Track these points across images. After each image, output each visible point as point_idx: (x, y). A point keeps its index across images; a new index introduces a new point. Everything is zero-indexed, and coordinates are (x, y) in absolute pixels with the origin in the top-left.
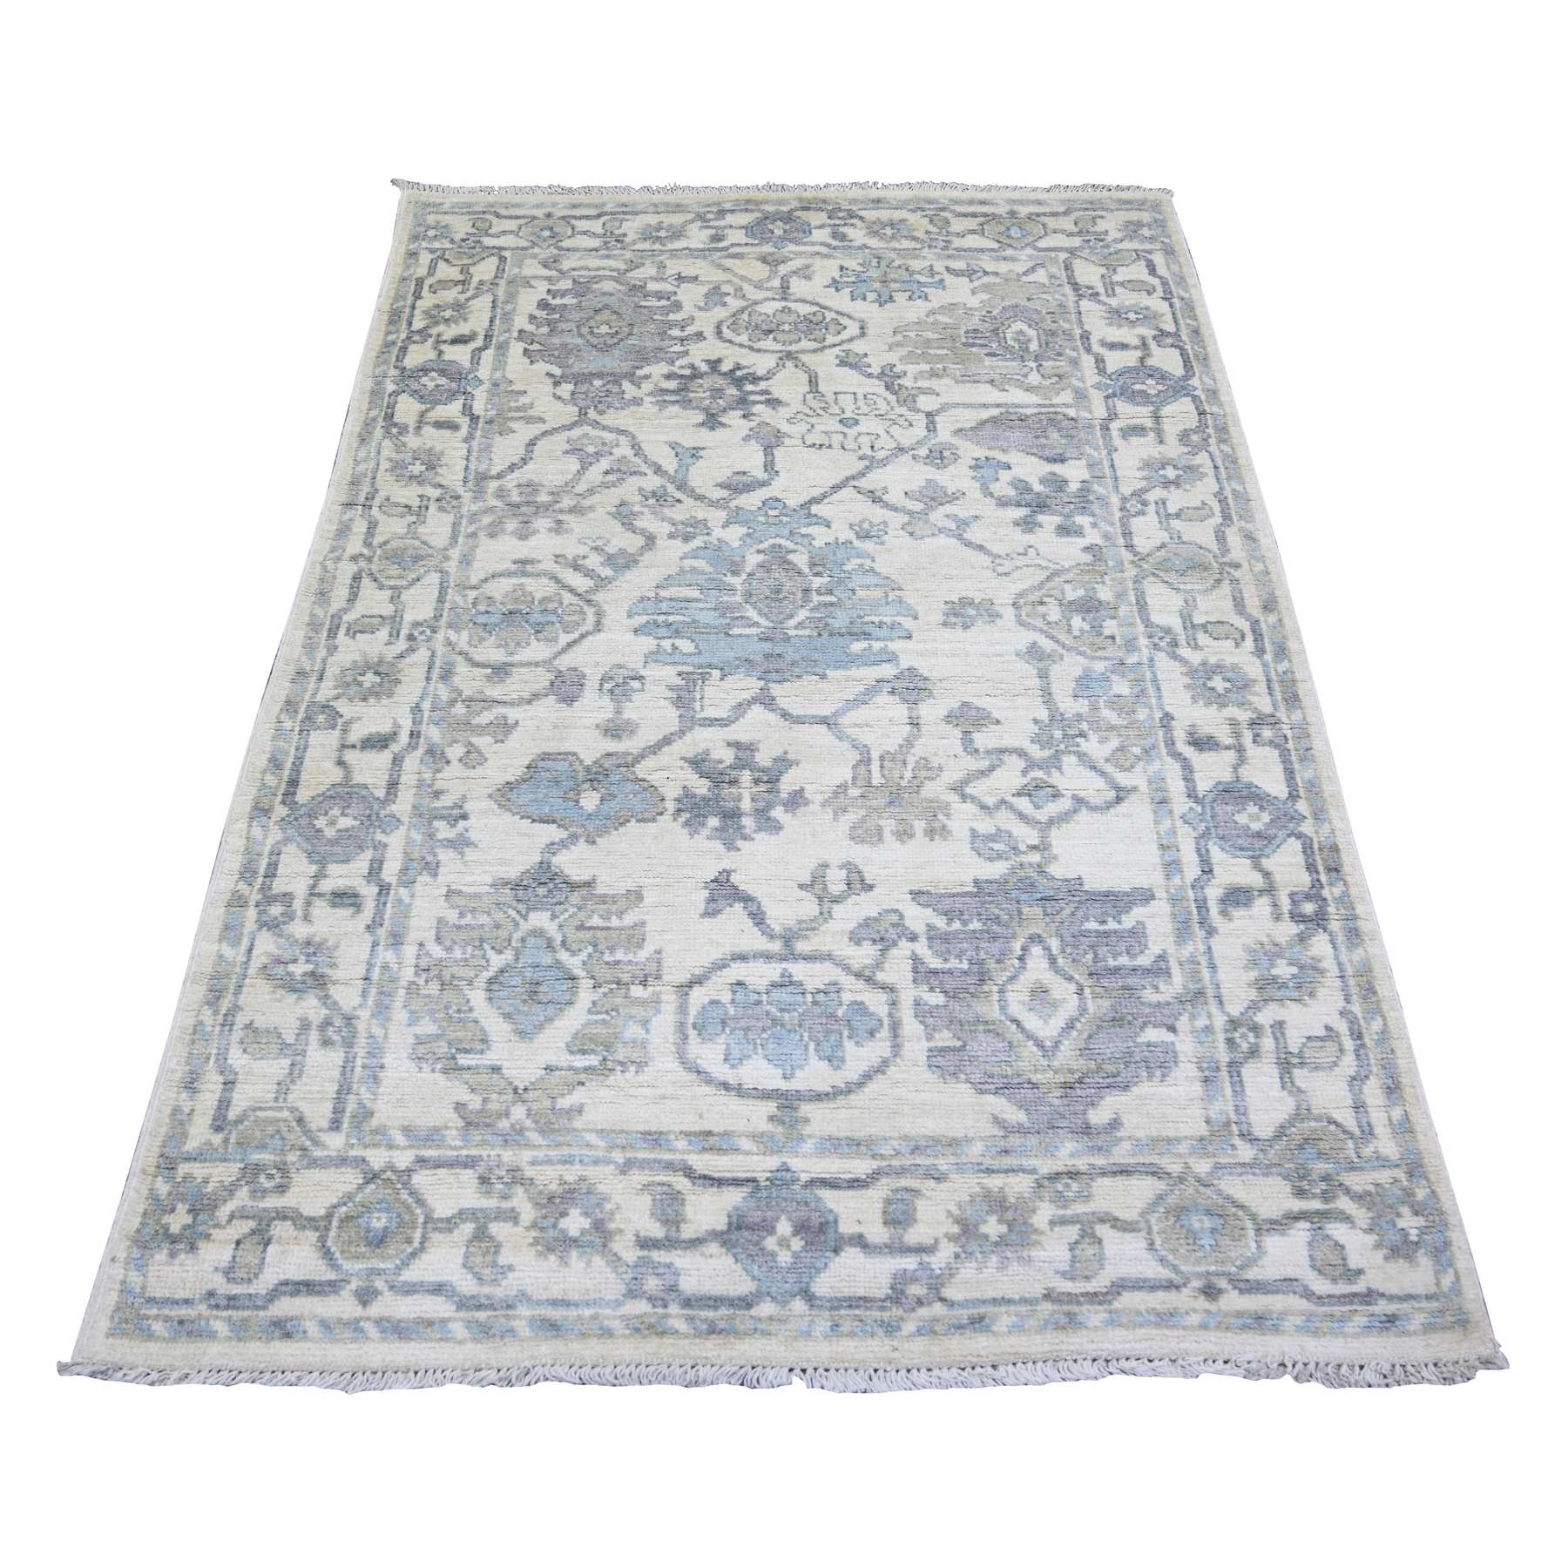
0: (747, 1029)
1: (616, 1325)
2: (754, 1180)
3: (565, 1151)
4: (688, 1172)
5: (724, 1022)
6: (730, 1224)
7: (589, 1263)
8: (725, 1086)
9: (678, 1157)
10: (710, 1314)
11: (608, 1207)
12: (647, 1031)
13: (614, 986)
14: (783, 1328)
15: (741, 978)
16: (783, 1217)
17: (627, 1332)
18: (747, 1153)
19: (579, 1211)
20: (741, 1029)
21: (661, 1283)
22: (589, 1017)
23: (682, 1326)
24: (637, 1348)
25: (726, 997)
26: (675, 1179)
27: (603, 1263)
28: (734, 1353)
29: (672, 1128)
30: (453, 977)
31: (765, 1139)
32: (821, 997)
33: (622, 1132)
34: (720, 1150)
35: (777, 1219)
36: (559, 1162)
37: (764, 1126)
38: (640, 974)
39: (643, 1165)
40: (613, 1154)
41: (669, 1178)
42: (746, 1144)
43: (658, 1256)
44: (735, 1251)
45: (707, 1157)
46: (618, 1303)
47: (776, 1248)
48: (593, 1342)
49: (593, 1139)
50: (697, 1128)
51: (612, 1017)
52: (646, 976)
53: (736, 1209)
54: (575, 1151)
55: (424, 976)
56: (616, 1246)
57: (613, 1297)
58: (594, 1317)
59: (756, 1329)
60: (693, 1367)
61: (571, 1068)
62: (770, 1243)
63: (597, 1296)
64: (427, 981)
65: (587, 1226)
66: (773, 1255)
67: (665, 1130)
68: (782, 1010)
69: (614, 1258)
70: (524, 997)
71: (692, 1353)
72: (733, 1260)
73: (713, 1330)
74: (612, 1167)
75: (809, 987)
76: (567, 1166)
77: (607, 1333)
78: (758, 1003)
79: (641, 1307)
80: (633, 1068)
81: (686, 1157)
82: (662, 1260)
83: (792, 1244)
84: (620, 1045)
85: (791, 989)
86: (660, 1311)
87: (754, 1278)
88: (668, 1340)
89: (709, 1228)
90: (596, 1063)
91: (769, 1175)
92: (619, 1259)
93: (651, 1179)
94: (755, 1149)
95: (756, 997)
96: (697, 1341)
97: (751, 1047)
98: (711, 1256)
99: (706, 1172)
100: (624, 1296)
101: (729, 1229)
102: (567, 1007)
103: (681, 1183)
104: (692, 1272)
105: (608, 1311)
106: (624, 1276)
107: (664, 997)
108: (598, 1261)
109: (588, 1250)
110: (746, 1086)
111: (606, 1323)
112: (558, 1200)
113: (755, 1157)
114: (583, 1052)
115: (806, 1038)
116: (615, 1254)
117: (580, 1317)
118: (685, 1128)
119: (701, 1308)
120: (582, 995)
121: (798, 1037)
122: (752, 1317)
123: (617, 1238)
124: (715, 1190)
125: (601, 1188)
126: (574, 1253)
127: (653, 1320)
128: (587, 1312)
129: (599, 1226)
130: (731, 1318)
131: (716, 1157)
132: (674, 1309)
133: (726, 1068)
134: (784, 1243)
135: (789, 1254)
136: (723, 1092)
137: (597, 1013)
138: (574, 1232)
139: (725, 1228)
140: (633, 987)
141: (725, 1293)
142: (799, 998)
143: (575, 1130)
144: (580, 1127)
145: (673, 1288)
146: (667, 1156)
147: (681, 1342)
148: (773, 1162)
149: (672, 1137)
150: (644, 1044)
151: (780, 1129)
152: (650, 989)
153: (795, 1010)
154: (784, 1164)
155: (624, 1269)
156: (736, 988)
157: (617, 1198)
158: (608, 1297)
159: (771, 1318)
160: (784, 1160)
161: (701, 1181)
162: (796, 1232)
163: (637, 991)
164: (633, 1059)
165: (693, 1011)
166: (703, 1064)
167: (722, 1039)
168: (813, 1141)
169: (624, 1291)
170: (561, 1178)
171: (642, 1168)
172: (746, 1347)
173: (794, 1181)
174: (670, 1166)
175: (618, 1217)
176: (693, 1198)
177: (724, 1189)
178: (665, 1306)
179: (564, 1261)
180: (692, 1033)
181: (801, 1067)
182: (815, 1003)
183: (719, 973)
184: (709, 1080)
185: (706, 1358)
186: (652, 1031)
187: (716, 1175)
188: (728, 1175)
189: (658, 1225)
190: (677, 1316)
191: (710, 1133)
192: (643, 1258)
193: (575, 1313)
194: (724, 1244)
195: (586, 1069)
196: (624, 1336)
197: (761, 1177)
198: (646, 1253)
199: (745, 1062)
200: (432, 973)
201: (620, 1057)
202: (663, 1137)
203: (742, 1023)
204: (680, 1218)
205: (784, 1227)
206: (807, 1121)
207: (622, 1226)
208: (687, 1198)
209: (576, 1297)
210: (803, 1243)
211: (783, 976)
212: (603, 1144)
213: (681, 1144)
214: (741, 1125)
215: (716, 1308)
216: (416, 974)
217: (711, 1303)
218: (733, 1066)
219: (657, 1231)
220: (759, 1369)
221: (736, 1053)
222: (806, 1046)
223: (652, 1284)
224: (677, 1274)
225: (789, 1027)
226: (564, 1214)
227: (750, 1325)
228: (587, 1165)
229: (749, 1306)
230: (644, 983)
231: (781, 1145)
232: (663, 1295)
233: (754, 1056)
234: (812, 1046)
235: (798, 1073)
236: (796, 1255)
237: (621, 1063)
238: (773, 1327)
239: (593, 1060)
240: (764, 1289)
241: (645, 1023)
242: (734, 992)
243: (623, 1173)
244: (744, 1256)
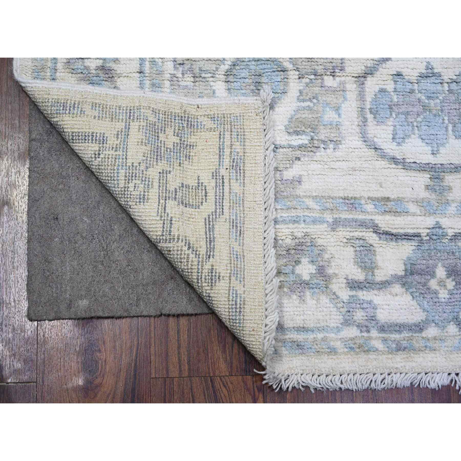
0: (407, 114)
1: (338, 345)
2: (418, 235)
3: (293, 213)
4: (376, 230)
5: (390, 108)
6: (406, 270)
7: (318, 300)
8: (394, 160)
9: (370, 217)
10: (396, 336)
11: (326, 256)
12: (339, 115)
13: (313, 77)
14: (443, 345)
15: (399, 70)
16: (440, 265)
17: (346, 350)
18: (414, 215)
19: (307, 259)
20: (402, 113)
21: (366, 314)
22: (299, 104)
23: (379, 345)
24: (353, 362)
25: (390, 87)
26: (367, 234)
27: (328, 301)
28: (414, 364)
29: (363, 194)
30: (200, 70)
31: (425, 204)
32: (454, 86)
33: (330, 197)
34: (396, 213)
35: (435, 266)
36: (290, 221)
37: (424, 194)
38: (329, 66)
39: (346, 223)
40: (325, 216)
41: (364, 234)
42: (412, 208)
43: (363, 295)
44: (411, 290)
45: (387, 217)
46: (338, 330)
47: (437, 288)
48: (325, 358)
49: (311, 203)
50: (379, 195)
51: (314, 104)
52: (334, 68)
53: (409, 259)
54: (300, 213)
55: (181, 69)
56: (334, 287)
57: (335, 325)
58: (324, 339)
59: (426, 347)
60: (389, 374)
61: (290, 146)
62: (433, 284)
63: (325, 324)
64: (183, 74)
65: (314, 272)
66: (436, 293)
67: (358, 196)
68: (429, 98)
69: (334, 297)
70: (252, 87)
71: (388, 365)
72: (411, 298)
73: (400, 348)
74: (325, 225)
75: (446, 78)
76: (296, 225)
77: (333, 351)
78: (412, 92)
79: (353, 332)
80: (331, 146)
81: (373, 217)
82: (365, 298)
83: (447, 284)
84: (322, 127)
85: (433, 79)
86: (365, 334)
87: (424, 310)
88: (372, 356)
89: (393, 273)
90: (307, 142)
91: (428, 231)
92: (338, 297)
93: (352, 234)
94: (418, 212)
95: (410, 86)
96: (390, 356)
97: (410, 128)
98: (397, 295)
99: (387, 229)
100: (341, 324)
101: (406, 275)
102: (283, 96)
103: (372, 238)
104: (385, 307)
105: (333, 335)
106: (341, 310)
107: (348, 86)
108: (325, 300)
109: (317, 290)
110: (408, 161)
111: (332, 343)
112: (293, 252)
113: (419, 217)
114: (297, 133)
115: (446, 121)
116: (334, 293)
117: (315, 340)
118: (371, 195)
119: (391, 332)
120: (291, 84)
121: (441, 121)
122: (423, 338)
123: (334, 281)
124: (394, 243)
125: (320, 242)
126: (308, 293)
127: (361, 342)
128: (320, 336)
129: (321, 271)
130: (410, 339)
131: (393, 218)
132: (374, 333)
133: (394, 146)
134: (442, 283)
135: (446, 292)
136: (394, 166)
137: (304, 101)
138: (306, 277)
139: (403, 273)
140: (326, 78)
141: (406, 321)
142: (439, 87)
143: (298, 197)
144: (302, 194)
145: (373, 318)
146: (361, 217)
147: (380, 357)
148: (430, 221)
149: (363, 202)
150: (338, 126)
151: (434, 196)
152: (338, 79)
153: (437, 97)
154: (437, 223)
155: (341, 305)
156: (396, 78)
157: (331, 250)
158: (332, 325)
159: (435, 338)
160: (438, 219)
161: (384, 236)
162: (449, 275)
163: (329, 81)
164: (332, 138)
165: (369, 98)
166: (379, 142)
167: (390, 122)
168: (455, 205)
169: (342, 321)
170: (292, 234)
171: (344, 226)
172: (421, 359)
173: (444, 235)
174: (363, 224)
175: (333, 264)
176: (381, 249)
177: (400, 243)
178: (368, 331)
179: (302, 299)
180: (370, 117)
181: (443, 145)
182: (450, 91)
183: (384, 65)
184: (383, 156)
185: (397, 368)
186: (343, 116)
187: (394, 231)
188: (402, 231)
189: (360, 270)
190: (376, 338)
191: (388, 199)
192: (353, 296)
193: (312, 337)
194: (404, 285)
195: (300, 147)
196: (345, 353)
197: (424, 232)
198: (353, 293)
199: (407, 141)
200: (186, 67)
201: (322, 137)
202: (357, 201)
203: (403, 109)
204: (374, 265)
205: (441, 272)
206: (450, 189)
207: (337, 272)
208: (377, 249)
209: (312, 325)
210: (454, 283)
211: (427, 68)
212: (318, 208)
213: (370, 207)
214: (407, 193)
215: (400, 332)
216: (175, 67)
217: (397, 328)
218: (399, 144)
219: (359, 275)
220: (430, 374)
221: (400, 134)
222: (447, 128)
223: (359, 315)
224: (375, 308)
225: (434, 112)
226: (298, 262)
227: (422, 343)
228: (308, 224)
229: (421, 330)
230: (333, 75)
231: (435, 208)
232: (367, 323)
233: (412, 136)
234: (450, 128)
235: (442, 150)
236: (451, 293)
237: (324, 142)
238: (437, 344)
239: (304, 140)
240: (431, 318)
241: (337, 109)
242: (395, 82)
243: (333, 230)
244: (417, 294)
